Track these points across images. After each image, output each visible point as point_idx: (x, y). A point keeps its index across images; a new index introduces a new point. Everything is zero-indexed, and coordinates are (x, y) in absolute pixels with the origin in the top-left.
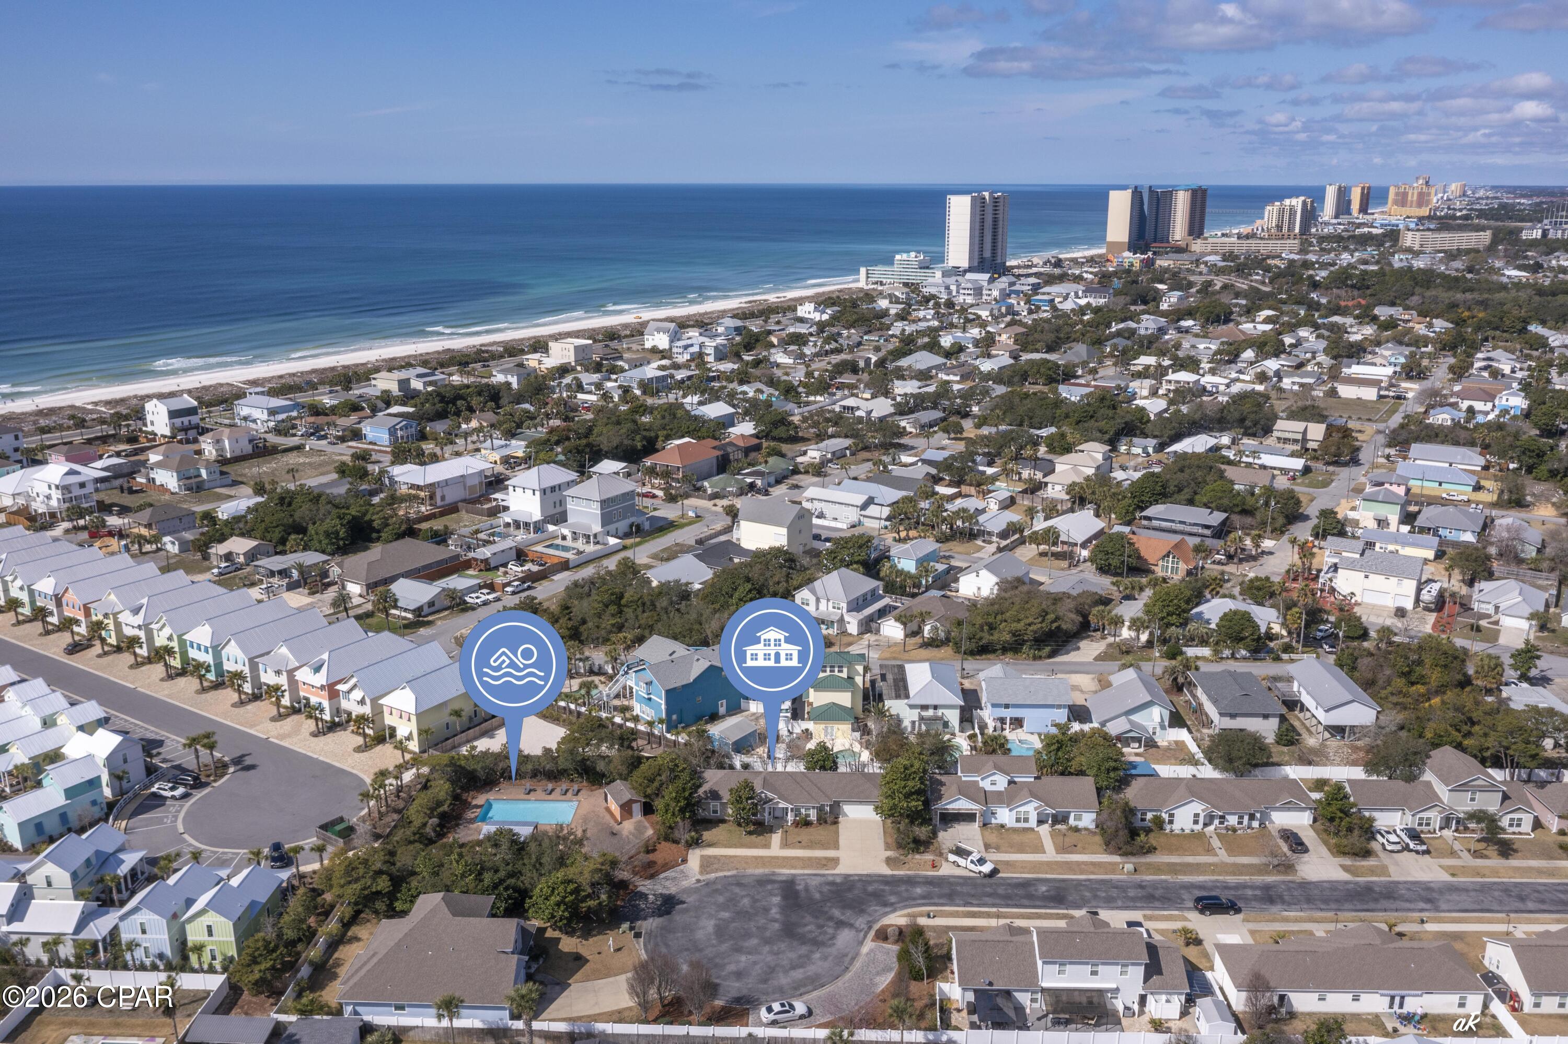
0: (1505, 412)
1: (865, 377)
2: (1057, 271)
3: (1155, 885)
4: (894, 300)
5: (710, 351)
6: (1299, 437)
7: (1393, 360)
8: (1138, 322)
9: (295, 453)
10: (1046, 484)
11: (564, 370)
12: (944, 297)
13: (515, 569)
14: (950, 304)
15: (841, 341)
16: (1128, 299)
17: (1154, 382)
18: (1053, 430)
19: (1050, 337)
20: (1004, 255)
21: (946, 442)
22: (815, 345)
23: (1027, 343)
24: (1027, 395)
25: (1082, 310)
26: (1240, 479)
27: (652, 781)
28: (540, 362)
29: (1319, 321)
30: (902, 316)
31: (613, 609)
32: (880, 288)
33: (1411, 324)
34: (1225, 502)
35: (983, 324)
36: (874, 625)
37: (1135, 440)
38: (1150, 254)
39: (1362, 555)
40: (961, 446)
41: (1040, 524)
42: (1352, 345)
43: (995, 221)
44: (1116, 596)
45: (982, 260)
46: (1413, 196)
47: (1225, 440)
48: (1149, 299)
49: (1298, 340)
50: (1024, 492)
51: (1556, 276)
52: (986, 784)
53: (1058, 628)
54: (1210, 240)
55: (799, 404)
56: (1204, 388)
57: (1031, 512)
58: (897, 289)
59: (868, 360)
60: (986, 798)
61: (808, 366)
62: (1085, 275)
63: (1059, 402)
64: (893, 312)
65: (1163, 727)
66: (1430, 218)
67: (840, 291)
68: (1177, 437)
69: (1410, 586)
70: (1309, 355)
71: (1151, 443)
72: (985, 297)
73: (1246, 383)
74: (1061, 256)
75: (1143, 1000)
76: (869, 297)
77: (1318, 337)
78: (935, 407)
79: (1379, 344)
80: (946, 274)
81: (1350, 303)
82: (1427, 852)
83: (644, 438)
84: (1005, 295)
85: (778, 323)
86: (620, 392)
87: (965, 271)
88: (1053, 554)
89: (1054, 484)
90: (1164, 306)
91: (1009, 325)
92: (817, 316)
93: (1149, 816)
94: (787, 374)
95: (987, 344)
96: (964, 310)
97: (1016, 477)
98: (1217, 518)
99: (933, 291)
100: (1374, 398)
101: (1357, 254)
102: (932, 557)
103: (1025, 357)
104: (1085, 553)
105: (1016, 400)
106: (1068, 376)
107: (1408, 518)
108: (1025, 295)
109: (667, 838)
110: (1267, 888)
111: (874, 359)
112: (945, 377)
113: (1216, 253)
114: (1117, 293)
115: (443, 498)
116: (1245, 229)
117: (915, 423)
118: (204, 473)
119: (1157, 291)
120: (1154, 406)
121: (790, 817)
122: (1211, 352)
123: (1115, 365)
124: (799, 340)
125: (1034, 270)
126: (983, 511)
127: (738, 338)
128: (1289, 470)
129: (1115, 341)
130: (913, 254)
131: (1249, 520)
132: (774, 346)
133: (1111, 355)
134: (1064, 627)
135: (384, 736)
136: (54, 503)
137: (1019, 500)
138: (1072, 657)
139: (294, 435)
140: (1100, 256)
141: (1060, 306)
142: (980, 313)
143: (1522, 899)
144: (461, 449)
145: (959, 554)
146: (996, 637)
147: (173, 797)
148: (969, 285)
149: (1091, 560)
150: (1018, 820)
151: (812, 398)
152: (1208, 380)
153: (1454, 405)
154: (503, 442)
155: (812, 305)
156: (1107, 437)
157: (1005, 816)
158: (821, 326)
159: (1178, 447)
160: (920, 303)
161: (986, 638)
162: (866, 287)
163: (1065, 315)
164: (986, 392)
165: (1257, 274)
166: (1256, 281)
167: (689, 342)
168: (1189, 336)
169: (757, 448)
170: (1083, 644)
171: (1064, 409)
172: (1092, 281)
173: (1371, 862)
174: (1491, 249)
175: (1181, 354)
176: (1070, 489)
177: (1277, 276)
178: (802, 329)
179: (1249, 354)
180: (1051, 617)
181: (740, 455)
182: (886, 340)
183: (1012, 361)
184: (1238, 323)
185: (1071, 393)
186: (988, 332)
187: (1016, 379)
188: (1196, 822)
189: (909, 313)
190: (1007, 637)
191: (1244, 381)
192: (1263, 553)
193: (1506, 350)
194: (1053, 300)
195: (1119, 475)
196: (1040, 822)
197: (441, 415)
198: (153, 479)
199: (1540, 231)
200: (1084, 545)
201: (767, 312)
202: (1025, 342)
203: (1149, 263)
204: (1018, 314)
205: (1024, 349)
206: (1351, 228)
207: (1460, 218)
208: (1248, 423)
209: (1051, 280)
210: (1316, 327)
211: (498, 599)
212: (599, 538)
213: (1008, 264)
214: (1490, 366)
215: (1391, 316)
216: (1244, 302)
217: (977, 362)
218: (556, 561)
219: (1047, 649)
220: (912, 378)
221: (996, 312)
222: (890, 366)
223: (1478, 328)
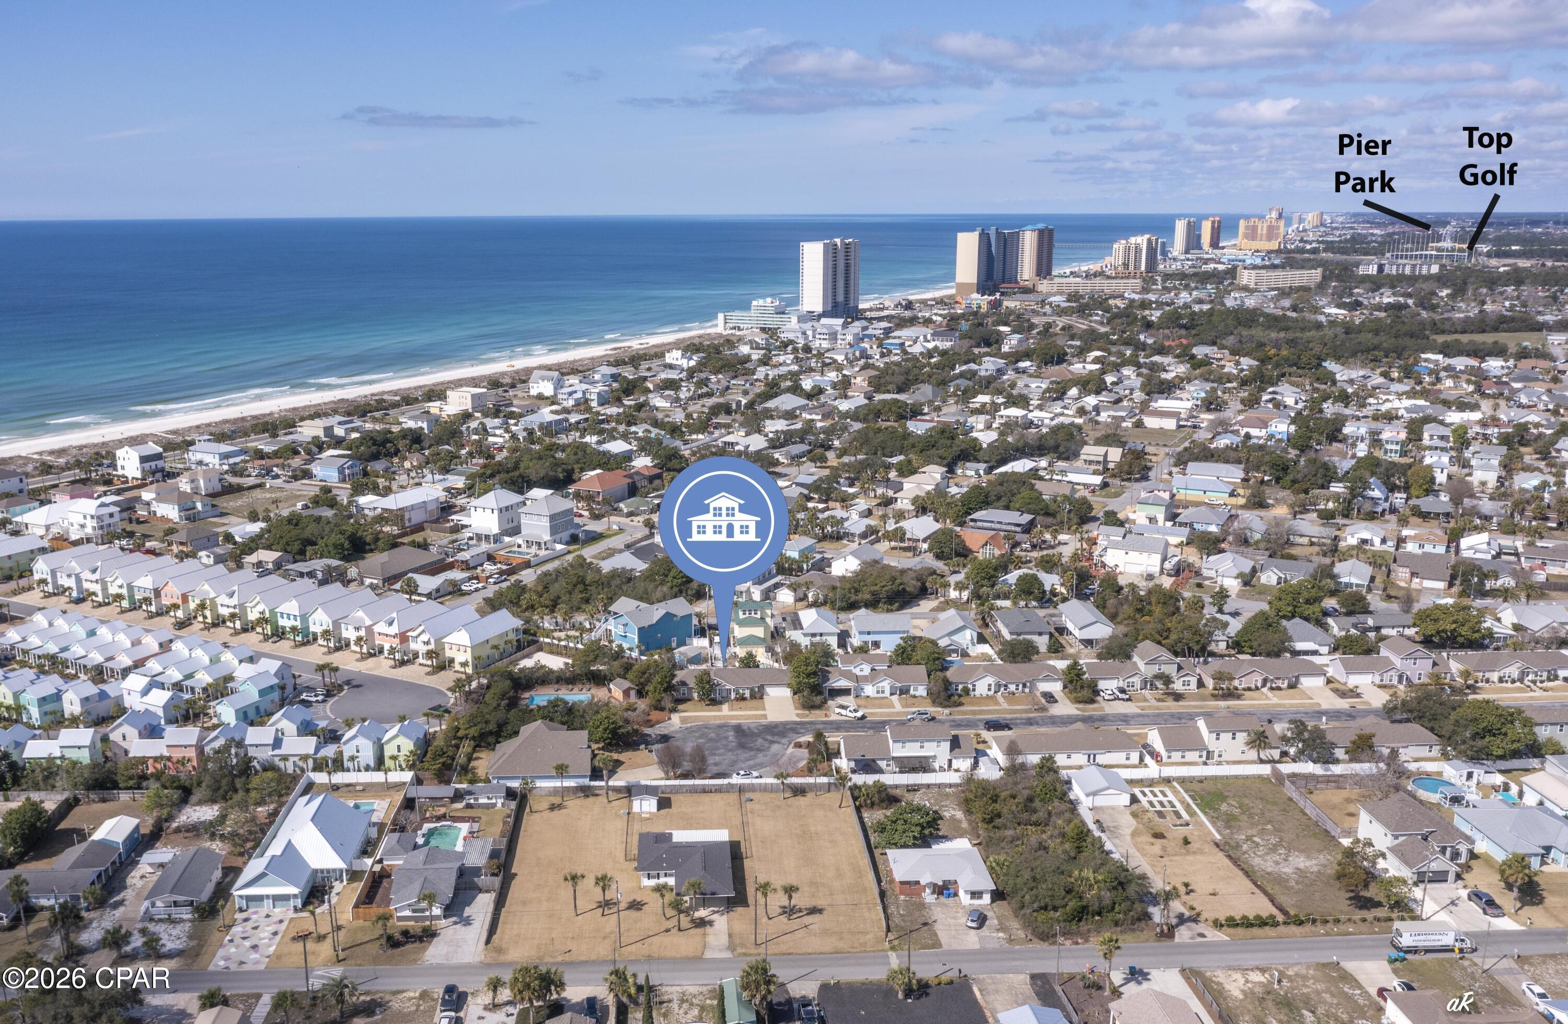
0: (1271, 436)
1: (738, 417)
2: (908, 314)
3: (961, 720)
4: (755, 346)
5: (594, 397)
6: (1101, 459)
7: (1195, 395)
8: (980, 364)
9: (258, 490)
10: (896, 499)
11: (466, 416)
12: (801, 342)
13: (489, 567)
14: (807, 349)
15: (711, 386)
16: (972, 342)
17: (988, 417)
18: (902, 457)
19: (900, 379)
20: (857, 300)
21: (814, 470)
22: (689, 390)
23: (880, 385)
24: (880, 430)
25: (930, 354)
26: (1047, 491)
27: (644, 673)
28: (441, 409)
29: (1142, 360)
30: (765, 362)
31: (580, 587)
32: (738, 333)
33: (1223, 363)
34: (1032, 506)
35: (839, 368)
36: (771, 594)
37: (968, 464)
38: (998, 295)
39: (1124, 537)
40: (827, 472)
41: (891, 526)
42: (1163, 382)
43: (847, 266)
44: (947, 572)
45: (835, 305)
46: (1262, 229)
47: (1043, 463)
48: (991, 341)
49: (1119, 379)
50: (879, 505)
51: (1371, 314)
52: (857, 671)
53: (904, 589)
54: (1057, 280)
55: (686, 442)
56: (1032, 422)
57: (884, 518)
58: (756, 335)
59: (739, 403)
60: (857, 679)
61: (685, 409)
62: (934, 318)
63: (907, 435)
64: (755, 357)
65: (973, 644)
66: (1279, 251)
67: (700, 337)
68: (1003, 461)
69: (1157, 558)
70: (1127, 392)
71: (982, 467)
72: (839, 342)
73: (1069, 417)
74: (911, 298)
75: (950, 761)
76: (730, 342)
77: (1138, 375)
78: (802, 441)
79: (1189, 381)
80: (802, 319)
81: (1173, 344)
82: (1129, 700)
83: (564, 470)
84: (860, 339)
85: (649, 369)
86: (525, 434)
87: (820, 316)
88: (901, 548)
89: (902, 498)
90: (1005, 348)
91: (863, 368)
92: (684, 363)
93: (960, 687)
94: (668, 416)
95: (844, 386)
96: (820, 355)
97: (872, 494)
98: (1027, 518)
99: (791, 336)
100: (1174, 427)
101: (1195, 293)
102: (810, 549)
103: (878, 397)
104: (925, 546)
105: (871, 434)
106: (915, 412)
107: (1172, 517)
108: (878, 339)
109: (656, 709)
110: (1029, 719)
111: (744, 402)
112: (809, 417)
113: (1060, 293)
114: (963, 337)
115: (410, 520)
116: (1094, 267)
117: (787, 455)
118: (199, 506)
119: (999, 333)
120: (986, 438)
121: (733, 696)
122: (1041, 391)
123: (956, 403)
124: (672, 385)
125: (886, 313)
126: (847, 519)
127: (615, 385)
128: (1090, 485)
129: (957, 382)
130: (769, 300)
131: (1050, 520)
132: (650, 391)
133: (954, 394)
134: (908, 589)
135: (444, 665)
136: (89, 530)
137: (875, 511)
138: (915, 610)
139: (249, 476)
140: (950, 297)
141: (909, 350)
142: (836, 357)
143: (1180, 718)
144: (405, 484)
145: (829, 549)
146: (860, 596)
147: (317, 701)
148: (825, 331)
149: (930, 550)
150: (878, 692)
151: (694, 437)
152: (1035, 415)
153: (1236, 432)
154: (442, 477)
155: (680, 352)
156: (945, 462)
157: (869, 690)
158: (691, 372)
159: (1002, 469)
160: (778, 348)
161: (853, 598)
162: (725, 333)
163: (915, 358)
164: (845, 428)
165: (1097, 315)
166: (1096, 322)
167: (570, 389)
168: (1025, 376)
169: (659, 476)
170: (922, 603)
171: (911, 440)
172: (940, 325)
173: (1095, 706)
174: (1321, 287)
175: (1015, 392)
176: (915, 501)
177: (1114, 317)
178: (673, 375)
179: (1074, 392)
180: (898, 581)
181: (645, 483)
182: (752, 384)
183: (866, 401)
184: (1071, 364)
185: (917, 427)
186: (844, 376)
187: (871, 417)
188: (989, 690)
189: (770, 358)
190: (868, 596)
191: (1067, 415)
192: (1060, 543)
193: (1293, 384)
194: (903, 344)
195: (953, 490)
196: (892, 694)
197: (375, 457)
198: (155, 512)
199: (1376, 267)
200: (924, 541)
201: (635, 360)
202: (877, 384)
203: (996, 305)
204: (870, 357)
205: (878, 390)
206: (1199, 263)
207: (1308, 252)
208: (1061, 449)
209: (902, 323)
210: (1139, 366)
211: (484, 588)
212: (548, 545)
213: (861, 306)
214: (1274, 399)
215: (1206, 355)
216: (1078, 343)
217: (836, 403)
218: (520, 561)
219: (897, 605)
220: (779, 418)
221: (850, 356)
222: (759, 408)
223: (1277, 365)
